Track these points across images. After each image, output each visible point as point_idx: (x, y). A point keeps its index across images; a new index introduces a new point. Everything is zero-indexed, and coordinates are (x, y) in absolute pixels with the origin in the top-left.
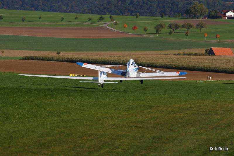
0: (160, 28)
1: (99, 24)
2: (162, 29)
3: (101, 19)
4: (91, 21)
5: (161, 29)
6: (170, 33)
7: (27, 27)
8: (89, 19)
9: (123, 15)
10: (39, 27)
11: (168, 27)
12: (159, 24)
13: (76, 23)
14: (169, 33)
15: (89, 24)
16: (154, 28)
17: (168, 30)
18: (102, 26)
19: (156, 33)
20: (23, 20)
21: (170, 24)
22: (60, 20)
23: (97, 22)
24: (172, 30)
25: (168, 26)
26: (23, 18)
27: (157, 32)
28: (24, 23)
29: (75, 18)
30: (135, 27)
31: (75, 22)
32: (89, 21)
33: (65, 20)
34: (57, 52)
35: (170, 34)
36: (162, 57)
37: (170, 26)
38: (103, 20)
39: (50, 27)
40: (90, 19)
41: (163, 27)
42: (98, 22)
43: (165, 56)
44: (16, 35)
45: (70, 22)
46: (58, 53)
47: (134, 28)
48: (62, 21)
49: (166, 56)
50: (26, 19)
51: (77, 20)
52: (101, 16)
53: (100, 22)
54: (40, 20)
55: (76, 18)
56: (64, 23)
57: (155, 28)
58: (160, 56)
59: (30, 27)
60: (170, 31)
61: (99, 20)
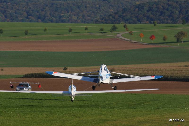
0: (181, 36)
1: (112, 35)
2: (184, 37)
3: (114, 29)
4: (102, 31)
5: (182, 38)
7: (31, 41)
8: (101, 29)
9: (140, 23)
10: (44, 40)
12: (180, 32)
15: (100, 34)
16: (175, 37)
18: (116, 36)
19: (176, 42)
20: (26, 33)
22: (68, 31)
26: (26, 31)
27: (178, 41)
28: (27, 37)
30: (153, 37)
31: (85, 34)
32: (101, 31)
33: (73, 31)
36: (181, 69)
38: (117, 30)
39: (57, 40)
41: (184, 35)
42: (111, 32)
43: (185, 67)
44: (18, 50)
46: (65, 69)
48: (70, 33)
49: (187, 67)
50: (29, 32)
51: (87, 31)
52: (114, 25)
53: (113, 32)
54: (46, 32)
55: (86, 29)
56: (73, 35)
59: (34, 41)
61: (112, 30)
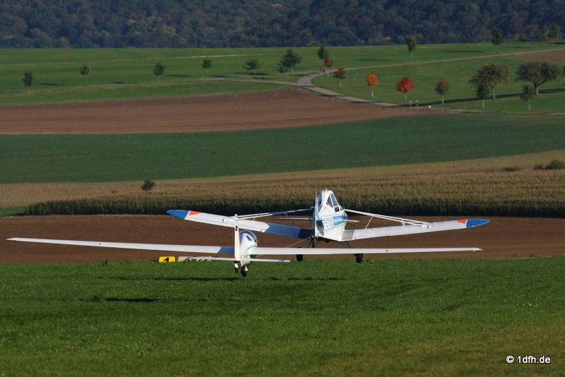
0: (490, 80)
1: (283, 81)
2: (498, 84)
3: (290, 62)
4: (255, 71)
5: (496, 83)
6: (526, 94)
7: (41, 103)
8: (250, 64)
9: (367, 44)
10: (81, 101)
11: (519, 76)
12: (486, 68)
13: (207, 79)
14: (522, 96)
15: (250, 79)
16: (471, 81)
17: (519, 87)
18: (295, 84)
19: (476, 96)
20: (28, 80)
21: (522, 66)
22: (152, 72)
23: (279, 74)
24: (530, 84)
25: (517, 73)
26: (26, 75)
27: (481, 94)
28: (29, 93)
29: (202, 62)
30: (407, 83)
31: (201, 79)
32: (250, 71)
33: (166, 71)
34: (143, 183)
35: (526, 100)
36: (495, 179)
37: (524, 73)
38: (297, 65)
39: (119, 99)
40: (252, 65)
41: (499, 77)
42: (281, 71)
43: (505, 174)
45: (188, 79)
46: (148, 186)
47: (403, 85)
48: (160, 77)
49: (512, 174)
50: (36, 77)
51: (207, 71)
52: (289, 51)
53: (286, 71)
54: (85, 76)
55: (206, 64)
56: (166, 84)
57: (474, 81)
58: (491, 175)
59: (51, 103)
60: (526, 88)
61: (284, 65)
